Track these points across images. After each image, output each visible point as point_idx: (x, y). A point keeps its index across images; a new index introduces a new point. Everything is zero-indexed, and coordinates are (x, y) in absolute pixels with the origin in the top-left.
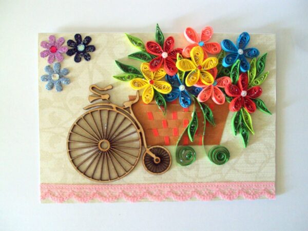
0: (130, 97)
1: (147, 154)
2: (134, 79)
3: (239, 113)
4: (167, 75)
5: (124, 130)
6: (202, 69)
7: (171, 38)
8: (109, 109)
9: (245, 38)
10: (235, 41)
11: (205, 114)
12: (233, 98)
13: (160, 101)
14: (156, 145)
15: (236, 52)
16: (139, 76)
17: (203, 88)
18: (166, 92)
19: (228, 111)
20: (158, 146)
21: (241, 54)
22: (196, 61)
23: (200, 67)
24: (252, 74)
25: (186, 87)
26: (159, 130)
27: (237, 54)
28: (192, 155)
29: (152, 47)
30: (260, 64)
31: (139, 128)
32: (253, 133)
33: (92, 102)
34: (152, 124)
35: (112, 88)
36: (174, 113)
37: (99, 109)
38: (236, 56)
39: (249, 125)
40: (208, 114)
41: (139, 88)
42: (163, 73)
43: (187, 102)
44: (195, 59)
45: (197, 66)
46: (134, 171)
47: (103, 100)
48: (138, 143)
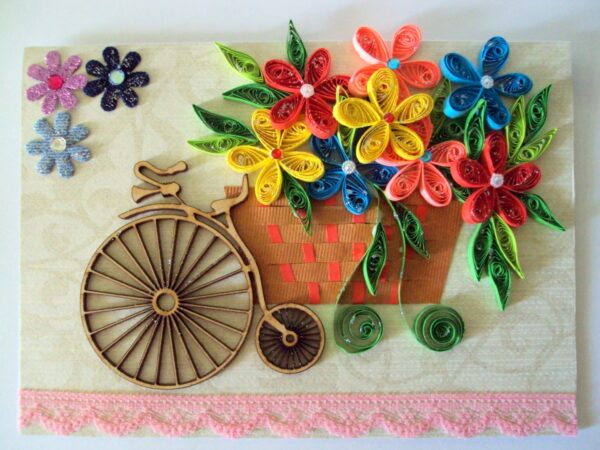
0: (227, 189)
1: (265, 323)
2: (236, 148)
3: (486, 227)
4: (313, 137)
5: (213, 267)
6: (396, 122)
7: (322, 53)
8: (177, 218)
9: (498, 51)
10: (474, 57)
11: (403, 230)
12: (472, 190)
13: (296, 199)
14: (288, 303)
15: (476, 83)
16: (249, 140)
17: (400, 168)
18: (309, 178)
19: (459, 222)
20: (292, 306)
21: (488, 87)
22: (380, 104)
23: (390, 118)
24: (515, 135)
25: (359, 166)
26: (295, 267)
27: (480, 86)
28: (373, 328)
29: (279, 72)
30: (535, 110)
31: (246, 262)
32: (519, 273)
33: (139, 201)
34: (278, 253)
35: (187, 169)
36: (329, 226)
37: (155, 218)
38: (478, 91)
39: (510, 254)
40: (411, 229)
41: (249, 169)
42: (304, 132)
43: (360, 201)
44: (378, 98)
45: (383, 114)
46: (235, 362)
47: (165, 196)
48: (246, 298)
